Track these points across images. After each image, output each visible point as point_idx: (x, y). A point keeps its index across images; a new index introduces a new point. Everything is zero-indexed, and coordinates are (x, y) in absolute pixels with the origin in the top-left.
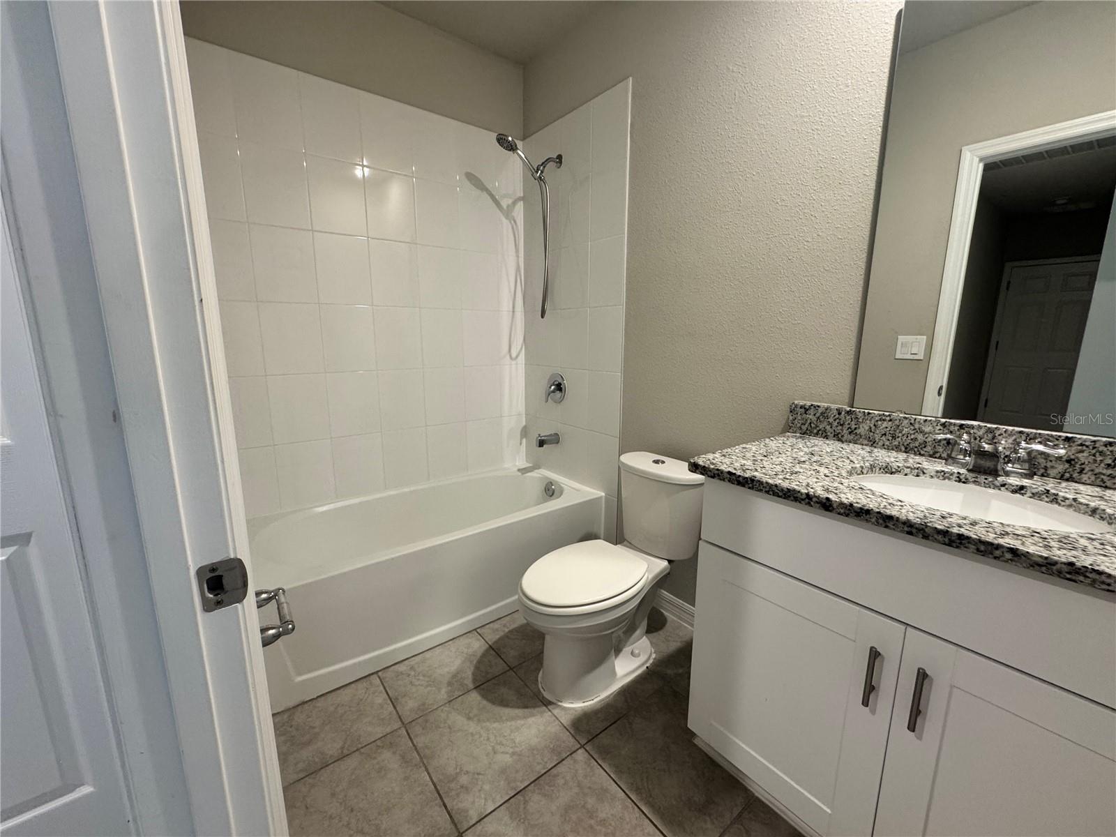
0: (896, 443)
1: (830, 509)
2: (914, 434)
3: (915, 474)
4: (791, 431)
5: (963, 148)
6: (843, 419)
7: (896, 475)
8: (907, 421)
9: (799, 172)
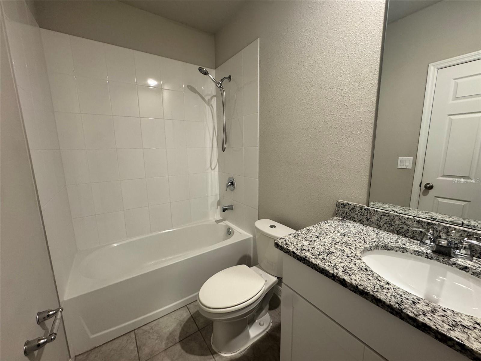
0: (392, 229)
1: (345, 286)
2: (402, 225)
3: (402, 251)
4: (337, 216)
5: (429, 65)
6: (363, 213)
7: (391, 251)
8: (398, 217)
9: (337, 82)
